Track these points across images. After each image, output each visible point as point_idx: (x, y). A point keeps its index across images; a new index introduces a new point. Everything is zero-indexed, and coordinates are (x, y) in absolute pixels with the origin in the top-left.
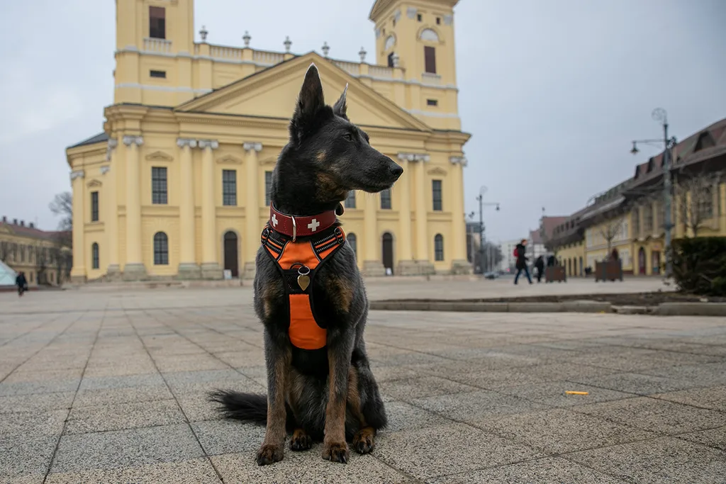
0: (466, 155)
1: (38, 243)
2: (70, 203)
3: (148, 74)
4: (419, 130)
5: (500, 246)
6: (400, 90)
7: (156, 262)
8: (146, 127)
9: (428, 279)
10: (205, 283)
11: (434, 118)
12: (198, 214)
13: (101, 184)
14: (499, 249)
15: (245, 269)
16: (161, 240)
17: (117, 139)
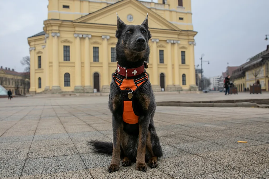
0: (195, 41)
1: (16, 77)
2: (30, 61)
3: (62, 7)
4: (175, 30)
5: (210, 79)
6: (168, 13)
7: (65, 86)
8: (61, 29)
9: (179, 93)
10: (86, 94)
11: (182, 25)
12: (83, 65)
13: (42, 53)
14: (209, 80)
15: (102, 89)
16: (67, 76)
17: (49, 34)
